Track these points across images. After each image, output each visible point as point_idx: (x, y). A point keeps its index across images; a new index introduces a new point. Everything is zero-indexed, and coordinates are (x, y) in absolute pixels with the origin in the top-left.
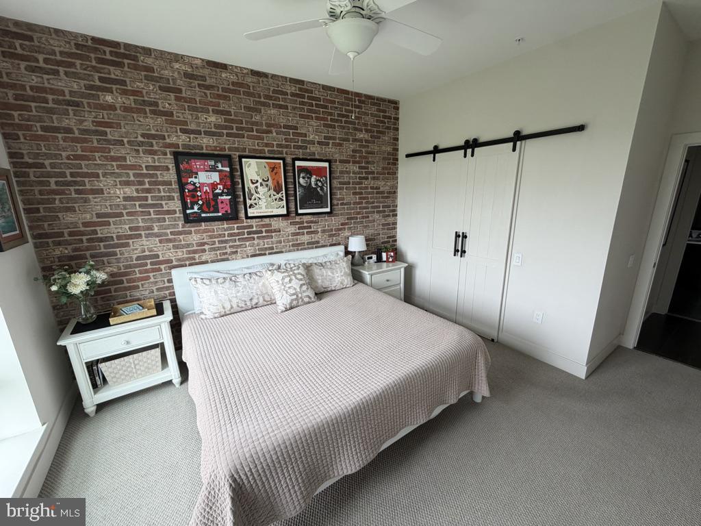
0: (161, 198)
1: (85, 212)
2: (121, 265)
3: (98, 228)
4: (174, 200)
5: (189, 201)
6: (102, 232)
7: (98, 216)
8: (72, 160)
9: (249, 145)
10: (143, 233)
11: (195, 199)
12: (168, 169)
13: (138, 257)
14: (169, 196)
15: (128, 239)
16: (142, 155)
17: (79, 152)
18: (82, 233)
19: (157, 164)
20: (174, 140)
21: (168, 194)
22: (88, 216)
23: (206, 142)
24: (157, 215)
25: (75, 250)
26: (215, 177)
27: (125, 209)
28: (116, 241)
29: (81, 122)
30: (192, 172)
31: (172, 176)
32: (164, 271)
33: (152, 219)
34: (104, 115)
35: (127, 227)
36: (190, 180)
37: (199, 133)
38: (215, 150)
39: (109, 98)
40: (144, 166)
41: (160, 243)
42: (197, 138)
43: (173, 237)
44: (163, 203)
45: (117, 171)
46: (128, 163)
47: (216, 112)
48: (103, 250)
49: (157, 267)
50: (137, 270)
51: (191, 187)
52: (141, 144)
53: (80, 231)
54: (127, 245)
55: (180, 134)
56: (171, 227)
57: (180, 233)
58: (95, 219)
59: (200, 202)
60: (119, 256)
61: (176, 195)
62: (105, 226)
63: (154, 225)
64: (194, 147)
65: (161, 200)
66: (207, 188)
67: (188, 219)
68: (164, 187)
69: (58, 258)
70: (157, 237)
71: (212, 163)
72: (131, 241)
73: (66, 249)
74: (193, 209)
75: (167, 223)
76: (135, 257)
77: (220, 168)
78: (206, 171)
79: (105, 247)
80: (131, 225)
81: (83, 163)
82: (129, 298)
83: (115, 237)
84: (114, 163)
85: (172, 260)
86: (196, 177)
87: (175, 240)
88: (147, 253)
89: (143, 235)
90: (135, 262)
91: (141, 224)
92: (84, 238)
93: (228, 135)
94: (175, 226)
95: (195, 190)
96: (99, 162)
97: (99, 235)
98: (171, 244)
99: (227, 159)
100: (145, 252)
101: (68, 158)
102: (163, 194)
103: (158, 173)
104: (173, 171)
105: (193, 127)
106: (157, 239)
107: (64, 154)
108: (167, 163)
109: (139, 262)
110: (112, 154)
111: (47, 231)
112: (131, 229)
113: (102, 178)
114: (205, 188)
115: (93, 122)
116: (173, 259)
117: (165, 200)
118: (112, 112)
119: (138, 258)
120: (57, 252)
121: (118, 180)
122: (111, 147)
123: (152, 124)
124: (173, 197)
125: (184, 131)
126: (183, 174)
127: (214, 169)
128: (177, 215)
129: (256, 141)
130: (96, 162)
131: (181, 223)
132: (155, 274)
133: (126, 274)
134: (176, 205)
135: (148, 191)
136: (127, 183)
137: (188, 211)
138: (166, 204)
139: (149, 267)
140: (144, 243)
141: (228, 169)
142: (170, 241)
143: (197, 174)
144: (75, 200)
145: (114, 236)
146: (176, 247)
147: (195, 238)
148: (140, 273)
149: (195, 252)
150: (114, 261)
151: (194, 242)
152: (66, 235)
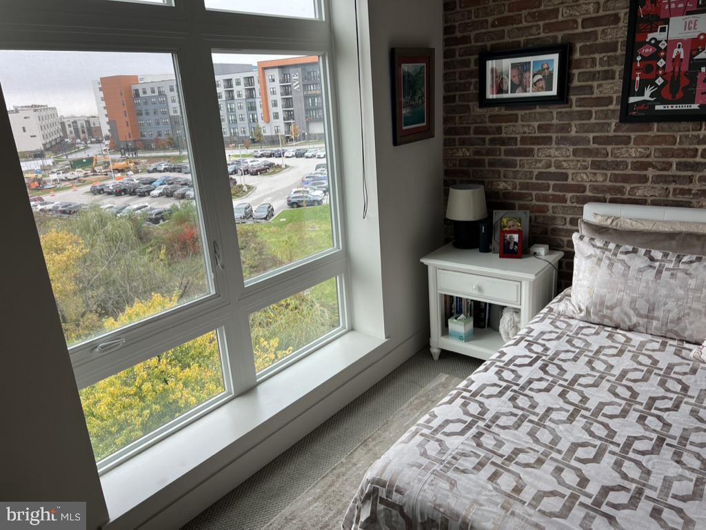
0: (593, 76)
2: (518, 181)
3: (504, 125)
4: (613, 78)
5: (638, 79)
6: (508, 130)
8: (496, 26)
10: (554, 136)
12: (616, 20)
13: (540, 173)
14: (606, 72)
15: (533, 144)
17: (506, 14)
18: (485, 131)
19: (601, 13)
21: (606, 68)
24: (579, 106)
25: (477, 153)
28: (519, 146)
30: (658, 19)
31: (619, 32)
32: (569, 203)
33: (570, 114)
35: (536, 124)
36: (650, 36)
40: (580, 21)
41: (574, 155)
43: (596, 146)
44: (595, 84)
45: (544, 34)
46: (560, 18)
48: (503, 157)
49: (561, 194)
50: (534, 193)
51: (648, 50)
53: (485, 127)
54: (529, 153)
56: (597, 128)
57: (609, 141)
59: (660, 81)
60: (518, 168)
61: (618, 69)
62: (511, 122)
63: (573, 123)
65: (593, 80)
66: (682, 50)
67: (627, 115)
68: (602, 55)
69: (460, 161)
70: (573, 144)
72: (536, 147)
73: (468, 150)
74: (643, 95)
75: (593, 121)
76: (536, 172)
79: (507, 153)
80: (542, 123)
81: (507, 29)
83: (519, 139)
84: (542, 22)
85: (585, 187)
86: (663, 30)
87: (595, 153)
88: (553, 170)
89: (554, 139)
90: (534, 181)
91: (555, 121)
92: (488, 137)
94: (604, 127)
96: (524, 24)
97: (503, 135)
98: (589, 160)
100: (550, 166)
102: (598, 68)
103: (600, 29)
104: (623, 23)
106: (571, 148)
107: (490, 19)
108: (618, 8)
109: (540, 182)
110: (542, 8)
111: (457, 125)
112: (540, 127)
114: (676, 50)
116: (588, 185)
117: (598, 79)
119: (540, 176)
120: (460, 154)
124: (613, 72)
126: (641, 26)
128: (611, 107)
130: (520, 25)
131: (614, 122)
132: (555, 204)
133: (521, 197)
134: (613, 88)
137: (632, 100)
138: (599, 86)
139: (551, 192)
140: (553, 152)
142: (588, 152)
143: (667, 21)
145: (519, 137)
146: (595, 165)
147: (632, 153)
148: (538, 200)
149: (626, 179)
150: (511, 175)
151: (629, 161)
152: (472, 132)
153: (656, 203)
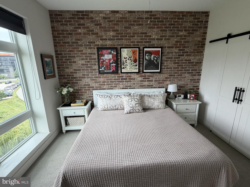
0: (92, 64)
1: (71, 69)
2: (79, 87)
3: (74, 74)
4: (96, 65)
5: (101, 66)
6: (75, 75)
7: (74, 70)
8: (69, 52)
9: (125, 43)
10: (86, 76)
11: (103, 65)
12: (95, 54)
13: (84, 84)
14: (95, 64)
15: (82, 78)
16: (88, 49)
17: (71, 50)
18: (70, 76)
19: (92, 52)
20: (98, 43)
21: (94, 63)
22: (72, 70)
23: (109, 43)
24: (91, 70)
25: (68, 81)
26: (110, 56)
27: (82, 68)
28: (78, 79)
29: (72, 39)
30: (103, 55)
31: (96, 56)
32: (91, 91)
33: (89, 72)
34: (78, 37)
35: (82, 74)
36: (102, 58)
37: (106, 39)
38: (111, 46)
39: (80, 31)
40: (88, 53)
41: (91, 80)
42: (105, 42)
43: (95, 78)
44: (93, 66)
45: (80, 55)
46: (84, 52)
47: (113, 31)
48: (75, 81)
49: (89, 89)
50: (83, 89)
51: (102, 60)
52: (88, 45)
53: (70, 75)
54: (81, 80)
55: (100, 41)
56: (95, 75)
57: (97, 77)
58: (73, 71)
59: (105, 66)
60: (79, 84)
61: (97, 63)
62: (76, 73)
63: (89, 74)
64: (104, 45)
65: (92, 65)
66: (107, 61)
67: (100, 72)
68: (93, 60)
69: (64, 83)
70: (90, 78)
71: (110, 51)
72: (82, 79)
73: (66, 80)
74: (102, 69)
75: (93, 73)
76: (83, 84)
77: (113, 53)
78: (108, 54)
79: (76, 80)
81: (72, 53)
82: (80, 98)
84: (80, 53)
85: (94, 87)
86: (104, 57)
87: (95, 80)
88: (87, 84)
90: (83, 86)
91: (86, 73)
92: (70, 77)
93: (117, 39)
94: (96, 75)
95: (103, 62)
96: (76, 52)
97: (74, 76)
99: (115, 49)
100: (86, 83)
101: (68, 52)
102: (93, 63)
103: (92, 55)
104: (96, 55)
105: (104, 37)
106: (90, 79)
107: (67, 50)
108: (95, 52)
110: (79, 49)
111: (62, 74)
113: (76, 58)
114: (106, 61)
115: (75, 39)
117: (93, 65)
118: (80, 35)
119: (84, 85)
120: (64, 81)
121: (80, 58)
122: (79, 47)
123: (91, 38)
124: (96, 64)
125: (101, 40)
126: (100, 56)
127: (110, 53)
128: (97, 71)
129: (128, 41)
130: (75, 52)
131: (98, 74)
132: (88, 91)
133: (80, 90)
134: (96, 67)
135: (89, 62)
136: (83, 59)
137: (100, 69)
138: (94, 66)
139: (87, 88)
140: (86, 80)
141: (115, 53)
142: (94, 80)
143: (104, 55)
144: (68, 65)
145: (78, 77)
146: (95, 82)
147: (102, 80)
148: (84, 90)
149: (101, 85)
150: (77, 85)
151: (102, 81)
152: (66, 76)
153: (107, 89)
